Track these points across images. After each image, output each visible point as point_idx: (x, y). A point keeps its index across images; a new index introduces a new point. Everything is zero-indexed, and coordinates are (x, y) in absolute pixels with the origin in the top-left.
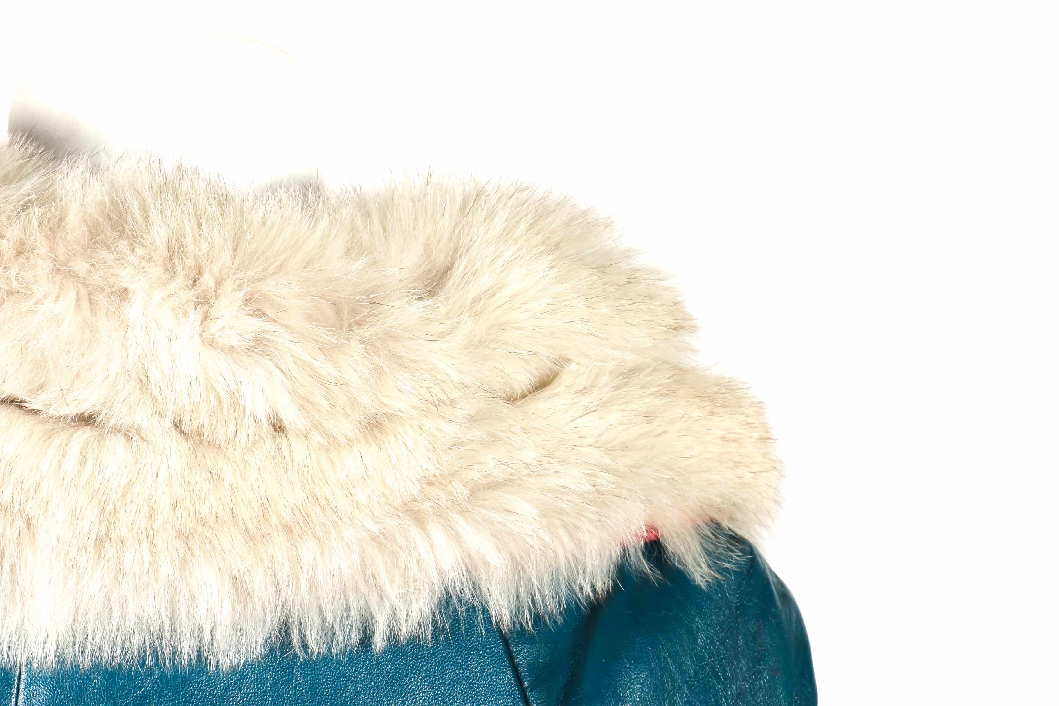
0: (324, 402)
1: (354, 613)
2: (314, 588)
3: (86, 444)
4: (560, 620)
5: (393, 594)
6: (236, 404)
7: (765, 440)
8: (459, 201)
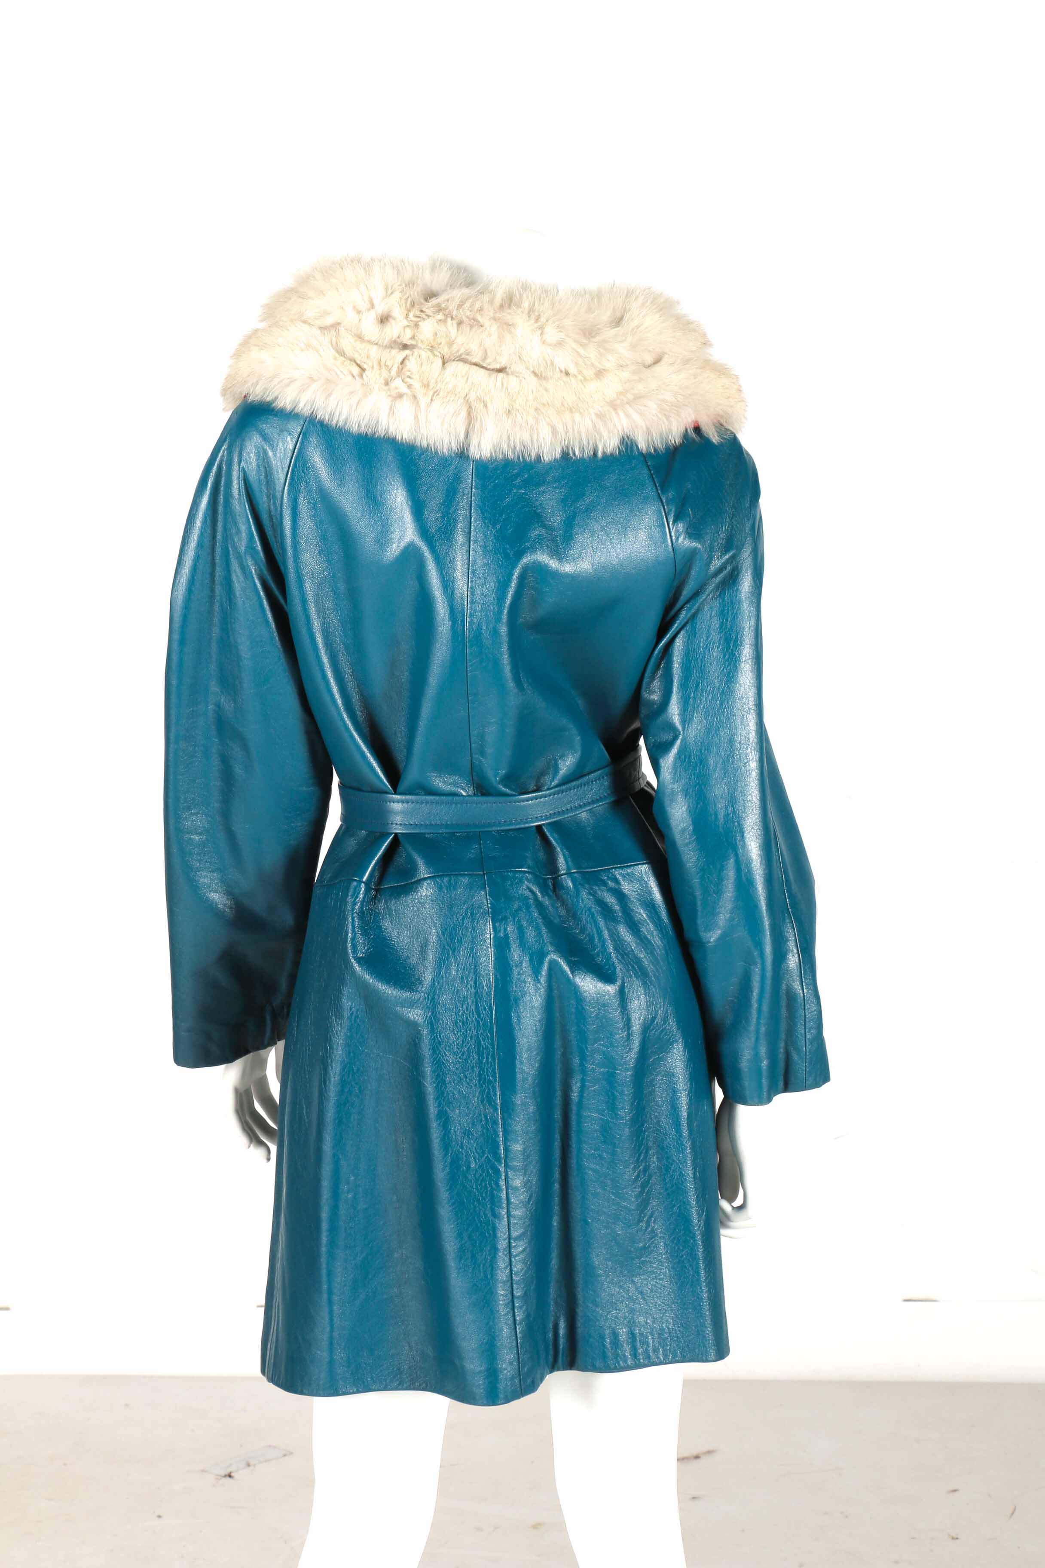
0: (583, 364)
1: (591, 444)
2: (579, 432)
3: (503, 378)
4: (664, 451)
5: (605, 435)
6: (552, 364)
7: (740, 390)
8: (625, 292)
